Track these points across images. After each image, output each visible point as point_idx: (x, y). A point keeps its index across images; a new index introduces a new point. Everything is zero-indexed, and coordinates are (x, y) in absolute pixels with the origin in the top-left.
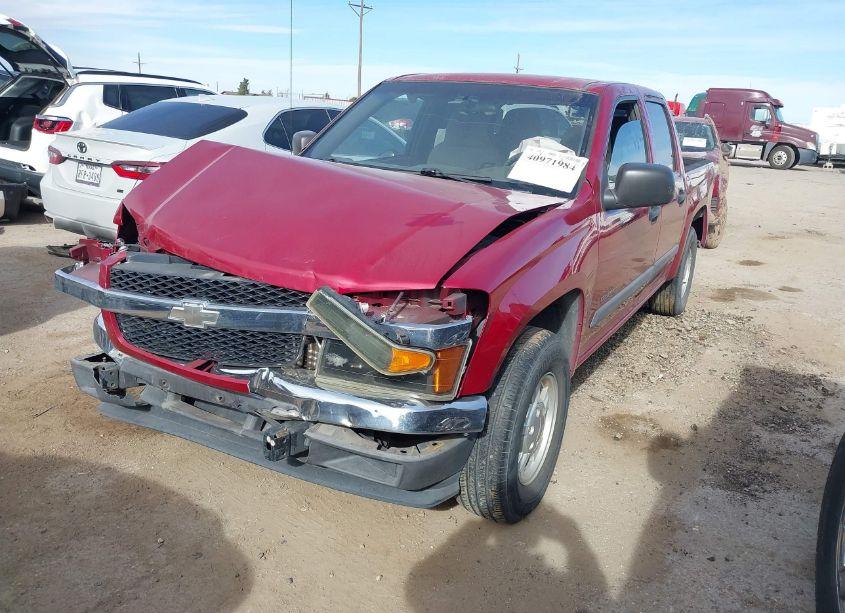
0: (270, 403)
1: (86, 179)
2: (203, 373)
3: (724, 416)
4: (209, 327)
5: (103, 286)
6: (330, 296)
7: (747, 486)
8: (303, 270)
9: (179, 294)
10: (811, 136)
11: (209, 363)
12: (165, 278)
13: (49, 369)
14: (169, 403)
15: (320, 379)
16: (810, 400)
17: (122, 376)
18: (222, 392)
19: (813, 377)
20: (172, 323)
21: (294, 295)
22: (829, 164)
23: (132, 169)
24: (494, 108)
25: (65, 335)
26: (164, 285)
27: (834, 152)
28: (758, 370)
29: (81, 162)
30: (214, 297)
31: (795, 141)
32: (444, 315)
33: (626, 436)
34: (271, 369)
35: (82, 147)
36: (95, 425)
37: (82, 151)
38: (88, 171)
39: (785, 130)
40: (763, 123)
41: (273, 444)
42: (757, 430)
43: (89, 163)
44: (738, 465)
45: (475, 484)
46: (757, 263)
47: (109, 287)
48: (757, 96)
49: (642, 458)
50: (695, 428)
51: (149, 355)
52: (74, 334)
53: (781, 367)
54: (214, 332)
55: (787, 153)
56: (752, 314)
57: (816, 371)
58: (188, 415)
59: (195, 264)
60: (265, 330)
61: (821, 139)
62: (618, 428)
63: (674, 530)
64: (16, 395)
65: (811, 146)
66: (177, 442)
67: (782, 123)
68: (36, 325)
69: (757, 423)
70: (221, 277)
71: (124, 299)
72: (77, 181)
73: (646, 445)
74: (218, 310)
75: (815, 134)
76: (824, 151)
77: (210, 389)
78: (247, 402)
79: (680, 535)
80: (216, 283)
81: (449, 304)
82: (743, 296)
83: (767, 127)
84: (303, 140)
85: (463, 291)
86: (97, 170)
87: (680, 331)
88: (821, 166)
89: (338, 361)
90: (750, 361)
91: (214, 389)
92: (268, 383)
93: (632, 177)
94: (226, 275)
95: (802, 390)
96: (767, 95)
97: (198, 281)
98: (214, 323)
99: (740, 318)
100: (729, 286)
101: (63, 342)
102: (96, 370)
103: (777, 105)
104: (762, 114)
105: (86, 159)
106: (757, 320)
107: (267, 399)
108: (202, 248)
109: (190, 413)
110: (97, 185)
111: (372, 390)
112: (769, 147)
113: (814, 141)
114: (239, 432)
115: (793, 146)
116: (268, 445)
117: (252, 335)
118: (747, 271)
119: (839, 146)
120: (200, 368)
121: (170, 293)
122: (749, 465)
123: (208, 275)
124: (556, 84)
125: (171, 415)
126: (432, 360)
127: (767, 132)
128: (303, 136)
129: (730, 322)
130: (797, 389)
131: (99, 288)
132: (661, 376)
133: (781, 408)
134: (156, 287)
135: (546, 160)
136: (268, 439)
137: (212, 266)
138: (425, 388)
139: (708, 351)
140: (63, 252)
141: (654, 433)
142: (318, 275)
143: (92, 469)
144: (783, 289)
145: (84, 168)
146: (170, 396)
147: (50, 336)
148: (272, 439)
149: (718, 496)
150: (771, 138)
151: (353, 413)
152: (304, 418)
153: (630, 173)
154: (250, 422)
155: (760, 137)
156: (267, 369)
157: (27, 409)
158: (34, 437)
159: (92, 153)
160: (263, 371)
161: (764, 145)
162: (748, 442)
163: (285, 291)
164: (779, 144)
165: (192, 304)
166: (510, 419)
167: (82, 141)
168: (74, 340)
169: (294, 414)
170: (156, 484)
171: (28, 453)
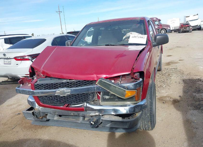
0: (89, 112)
1: (7, 63)
2: (68, 108)
3: (185, 92)
4: (68, 95)
5: (33, 90)
6: (104, 80)
7: (201, 108)
8: (93, 74)
9: (57, 87)
10: (169, 26)
11: (69, 104)
12: (52, 84)
13: (11, 115)
14: (56, 118)
15: (102, 103)
16: (201, 84)
17: (41, 113)
18: (73, 112)
19: (199, 79)
20: (56, 96)
21: (91, 82)
22: (173, 32)
23: (20, 58)
24: (117, 27)
25: (11, 105)
26: (47, 86)
27: (174, 29)
28: (186, 80)
29: (5, 59)
30: (68, 87)
31: (165, 28)
32: (133, 80)
33: (166, 102)
34: (87, 103)
35: (4, 55)
36: (30, 128)
37: (5, 56)
38: (7, 61)
39: (163, 26)
40: (158, 25)
41: (93, 123)
42: (194, 94)
43: (7, 59)
44: (195, 103)
45: (145, 122)
46: (170, 56)
47: (35, 89)
48: (155, 19)
49: (172, 106)
50: (180, 96)
51: (50, 106)
52: (14, 104)
53: (190, 78)
54: (70, 96)
55: (164, 30)
56: (176, 67)
57: (199, 77)
58: (63, 120)
59: (59, 79)
60: (85, 93)
61: (171, 26)
62: (162, 100)
63: (191, 123)
64: (5, 124)
65: (169, 28)
66: (55, 127)
67: (162, 24)
68: (2, 104)
69: (193, 92)
70: (68, 81)
71: (40, 92)
72: (4, 64)
73: (171, 103)
74: (70, 90)
75: (169, 25)
76: (171, 29)
77: (70, 112)
78: (81, 113)
79: (193, 124)
80: (68, 82)
81: (136, 76)
82: (172, 63)
83: (158, 26)
84: (69, 43)
85: (138, 72)
86: (10, 60)
87: (163, 74)
88: (171, 32)
89: (107, 97)
90: (183, 78)
91: (71, 112)
92: (86, 107)
93: (158, 38)
94: (70, 80)
95: (198, 82)
96: (157, 18)
97: (62, 83)
98: (69, 94)
99: (175, 69)
100: (168, 62)
101: (12, 107)
102: (33, 113)
103: (160, 20)
104: (157, 23)
105: (6, 58)
106: (178, 69)
107: (87, 111)
108: (60, 74)
109: (63, 119)
110: (10, 64)
111: (118, 103)
112: (160, 30)
113: (169, 27)
114: (80, 122)
115: (165, 29)
116: (92, 124)
117: (81, 95)
118: (169, 58)
119: (174, 27)
120: (67, 107)
121: (55, 88)
122: (197, 103)
123: (64, 81)
124: (132, 19)
125: (57, 121)
126: (136, 92)
127: (159, 27)
128: (69, 42)
129: (173, 70)
130: (197, 82)
131: (32, 90)
132: (165, 86)
133: (196, 88)
134: (45, 87)
135: (137, 37)
136: (92, 122)
137: (65, 78)
138: (133, 100)
139: (172, 78)
140: (2, 83)
141: (172, 100)
142: (97, 75)
143: (35, 140)
144: (180, 60)
145: (6, 60)
146: (56, 116)
147: (8, 106)
148: (93, 122)
149: (195, 112)
150: (160, 28)
151: (115, 111)
152: (101, 115)
153: (158, 37)
154: (81, 118)
155: (158, 28)
156: (86, 103)
157: (9, 127)
158: (15, 135)
159: (8, 56)
160: (84, 104)
161: (159, 29)
162: (194, 97)
163: (88, 81)
164: (162, 29)
165: (62, 89)
166: (151, 104)
167: (4, 53)
168: (15, 106)
169: (97, 114)
170: (55, 141)
171: (15, 140)
